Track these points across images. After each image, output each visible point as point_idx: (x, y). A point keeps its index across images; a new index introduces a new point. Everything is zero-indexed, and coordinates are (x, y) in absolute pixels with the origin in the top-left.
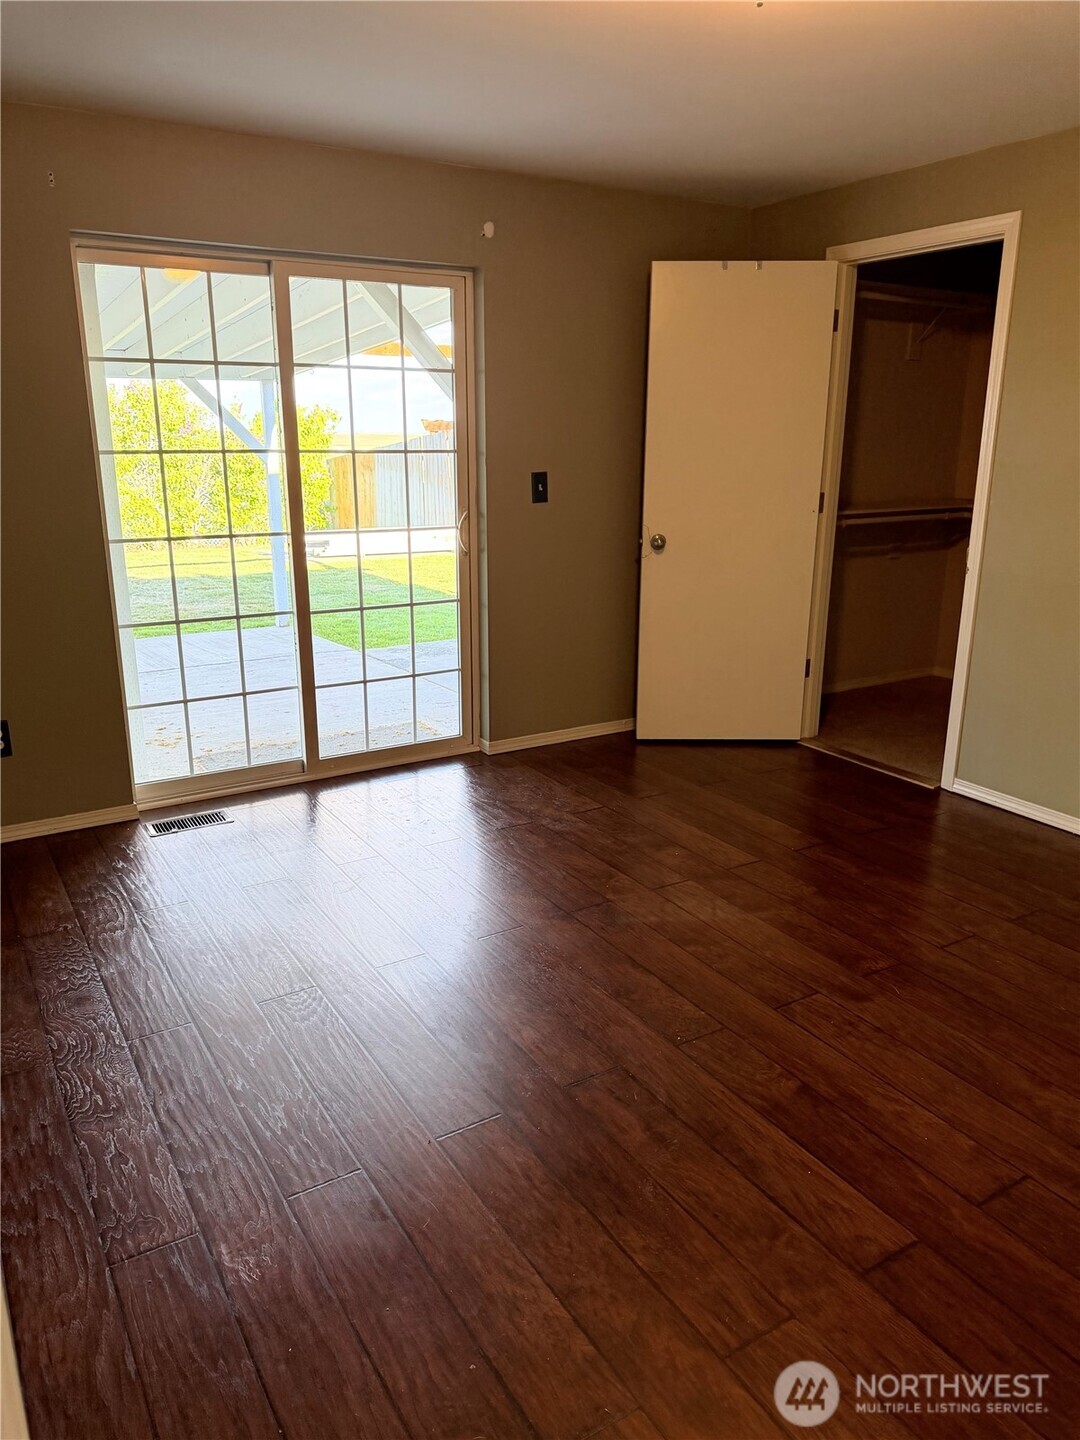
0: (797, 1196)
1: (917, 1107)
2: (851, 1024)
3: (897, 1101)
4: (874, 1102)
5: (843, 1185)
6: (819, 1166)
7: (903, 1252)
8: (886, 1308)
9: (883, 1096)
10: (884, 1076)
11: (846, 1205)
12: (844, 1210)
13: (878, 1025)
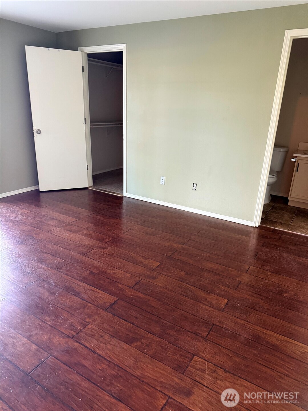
0: (89, 297)
1: (118, 270)
2: (102, 255)
3: (113, 270)
4: (108, 271)
5: (101, 292)
6: (95, 289)
7: (115, 302)
8: (111, 316)
9: (110, 270)
10: (110, 265)
11: (101, 296)
12: (101, 297)
13: (109, 254)
